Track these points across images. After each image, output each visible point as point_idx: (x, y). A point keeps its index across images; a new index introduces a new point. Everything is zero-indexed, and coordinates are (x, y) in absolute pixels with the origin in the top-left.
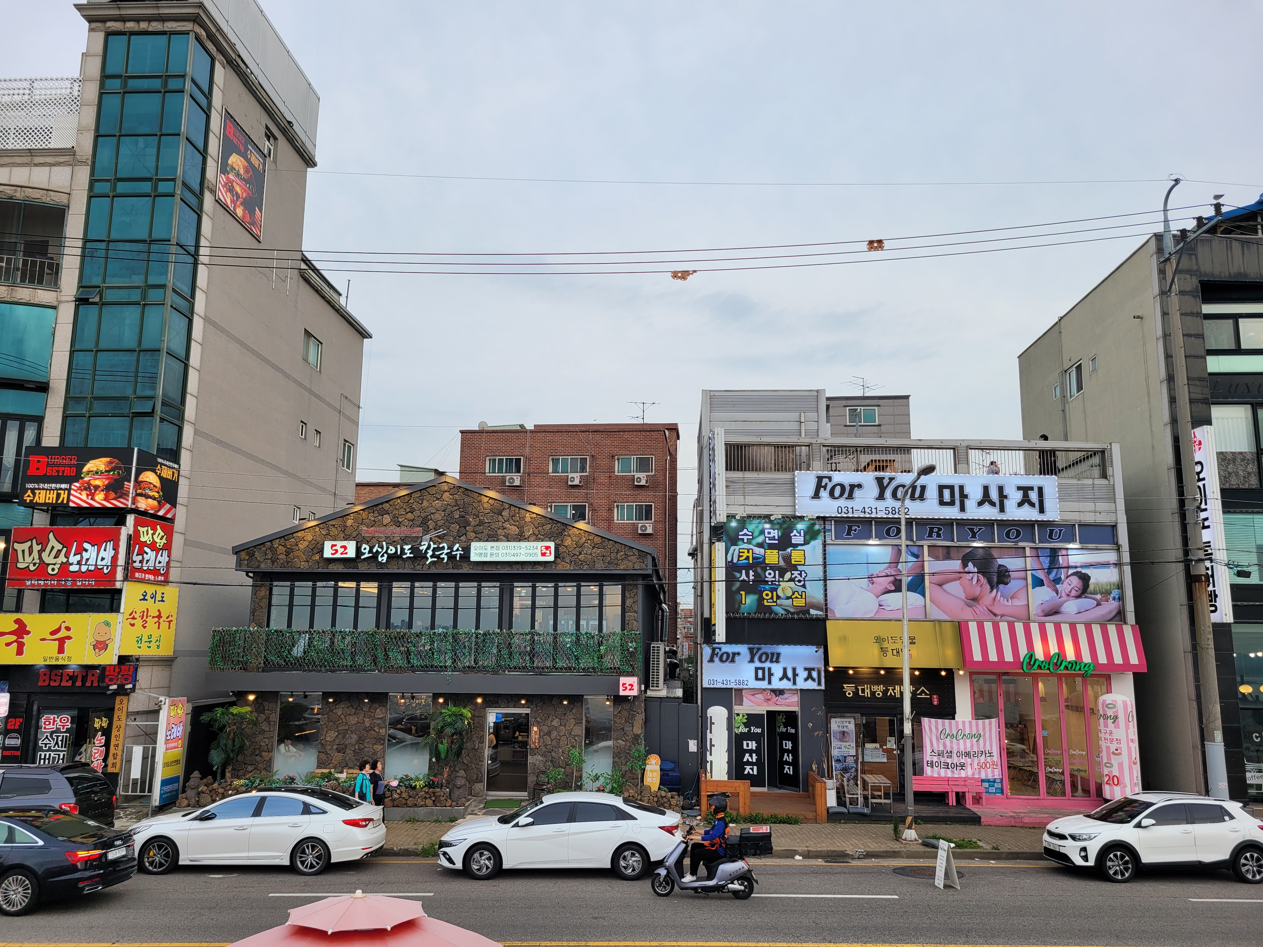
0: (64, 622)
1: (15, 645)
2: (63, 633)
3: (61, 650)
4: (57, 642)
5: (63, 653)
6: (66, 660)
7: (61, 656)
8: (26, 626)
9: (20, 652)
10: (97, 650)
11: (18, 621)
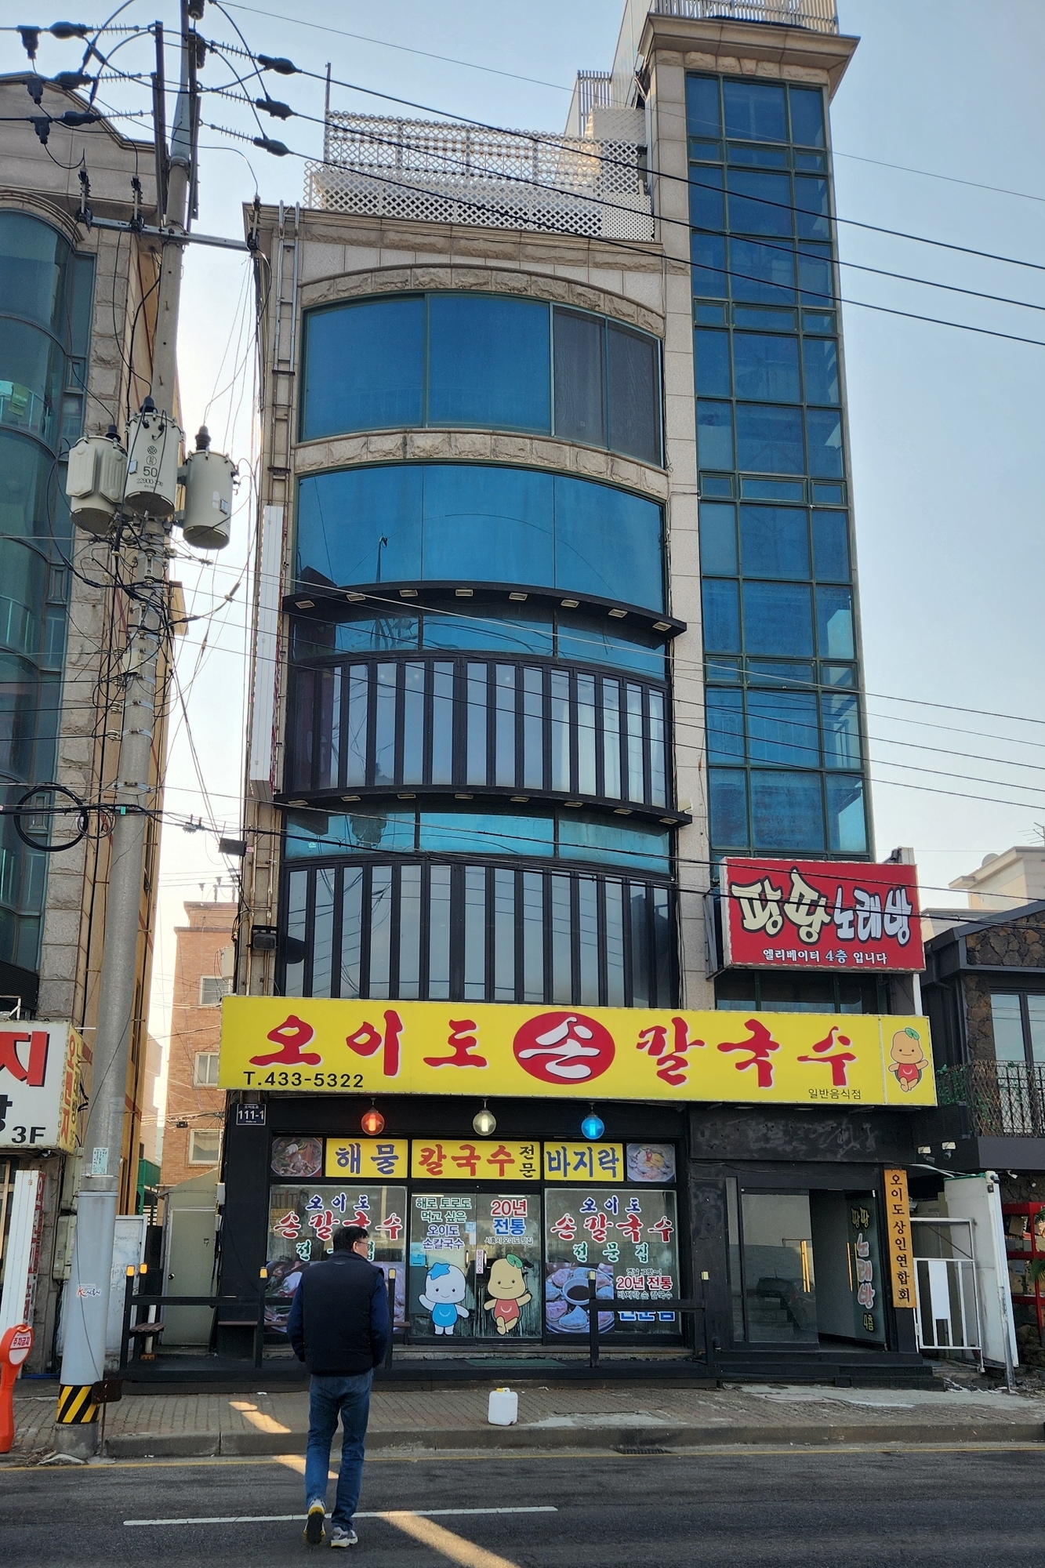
0: (835, 1028)
1: (754, 1067)
2: (837, 1049)
3: (839, 1078)
4: (829, 1065)
5: (844, 1083)
6: (852, 1097)
7: (840, 1088)
8: (768, 1034)
9: (765, 1079)
10: (903, 1080)
11: (752, 1025)
